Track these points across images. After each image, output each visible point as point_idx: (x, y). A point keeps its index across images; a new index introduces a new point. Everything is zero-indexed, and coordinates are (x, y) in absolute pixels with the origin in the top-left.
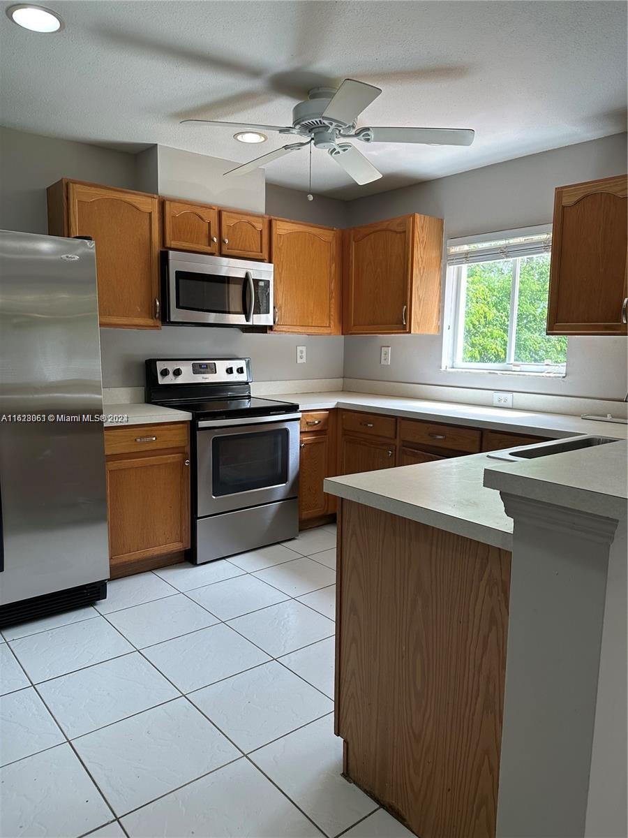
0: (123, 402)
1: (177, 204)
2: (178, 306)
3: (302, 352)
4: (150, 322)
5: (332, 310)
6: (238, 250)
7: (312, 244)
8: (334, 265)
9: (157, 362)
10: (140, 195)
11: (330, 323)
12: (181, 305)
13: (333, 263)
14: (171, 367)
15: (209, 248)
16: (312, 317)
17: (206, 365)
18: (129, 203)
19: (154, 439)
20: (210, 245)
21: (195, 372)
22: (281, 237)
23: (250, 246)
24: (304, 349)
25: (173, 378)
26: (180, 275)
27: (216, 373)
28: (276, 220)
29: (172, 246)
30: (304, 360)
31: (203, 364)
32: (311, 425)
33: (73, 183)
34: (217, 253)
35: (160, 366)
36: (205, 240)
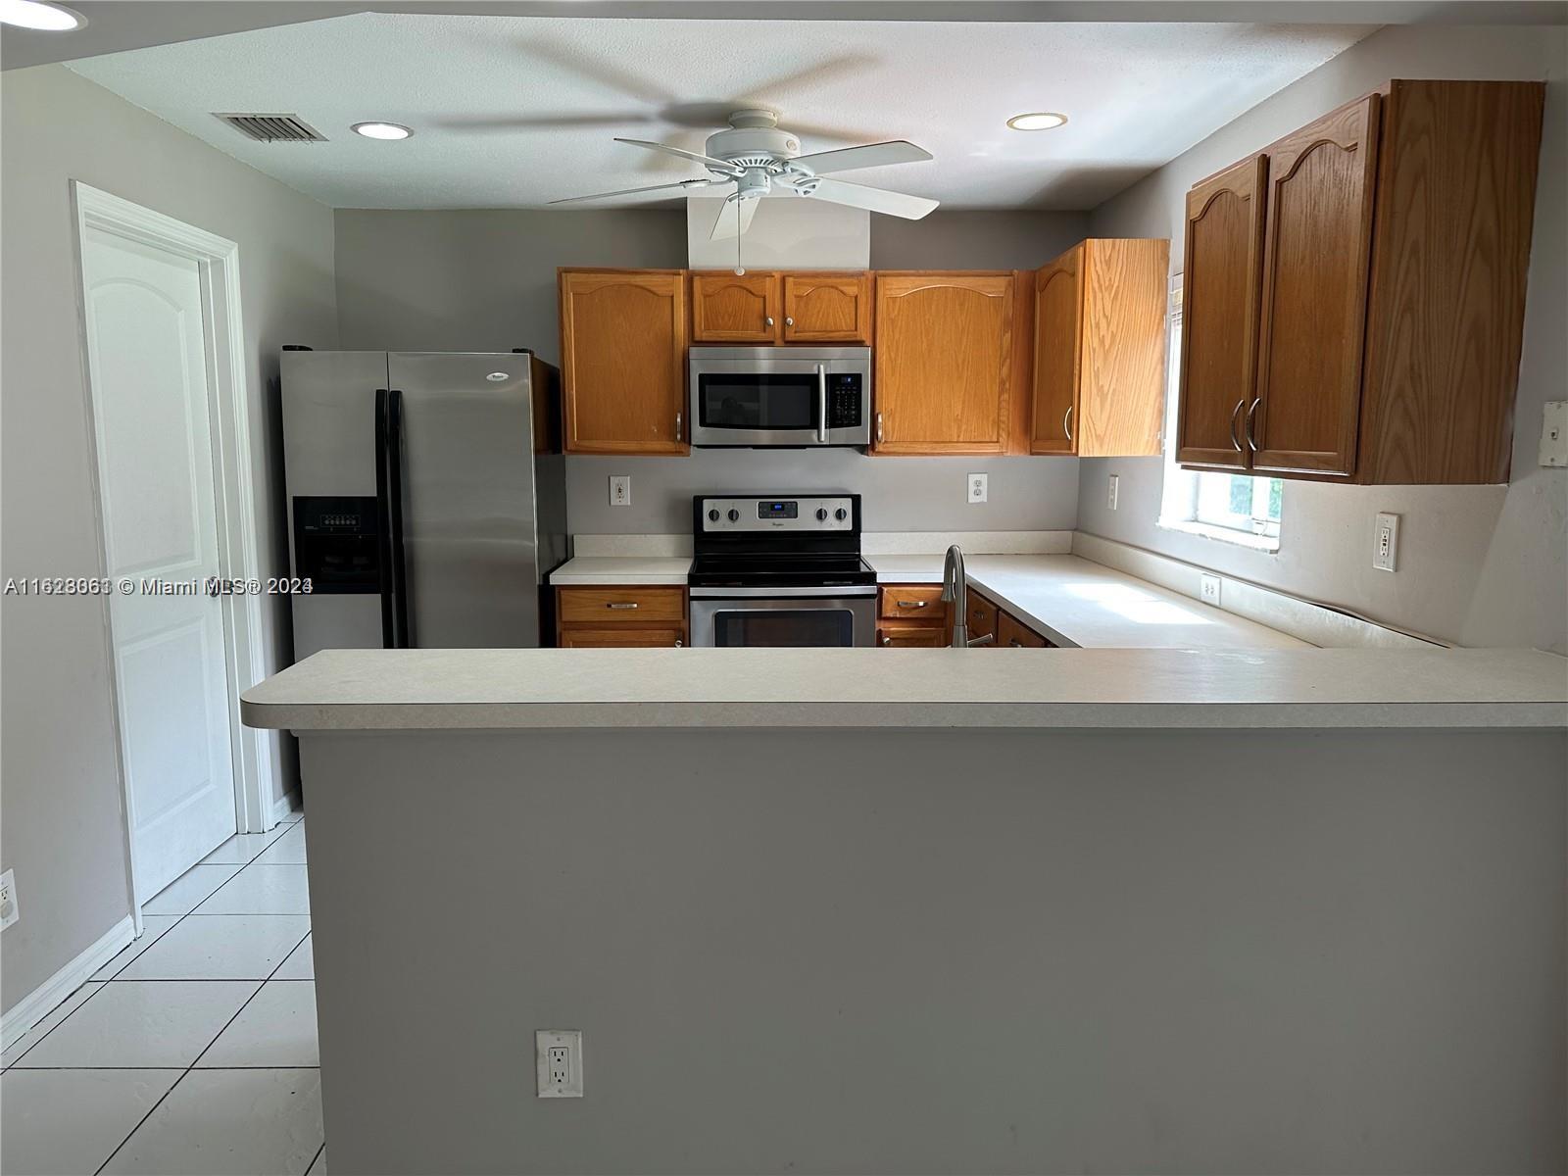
0: (665, 555)
1: (710, 279)
2: (703, 423)
3: (978, 483)
4: (669, 446)
5: (1004, 412)
6: (814, 332)
7: (962, 305)
8: (1008, 335)
9: (705, 501)
10: (658, 274)
11: (998, 434)
12: (708, 421)
13: (1005, 332)
14: (723, 507)
15: (763, 335)
16: (959, 428)
17: (782, 504)
18: (642, 288)
19: (635, 605)
20: (765, 331)
21: (763, 515)
22: (894, 302)
23: (835, 324)
24: (984, 478)
25: (729, 522)
26: (705, 379)
27: (796, 516)
28: (884, 276)
29: (704, 339)
30: (983, 498)
31: (777, 503)
32: (905, 609)
33: (566, 272)
34: (779, 341)
35: (708, 506)
36: (759, 324)
